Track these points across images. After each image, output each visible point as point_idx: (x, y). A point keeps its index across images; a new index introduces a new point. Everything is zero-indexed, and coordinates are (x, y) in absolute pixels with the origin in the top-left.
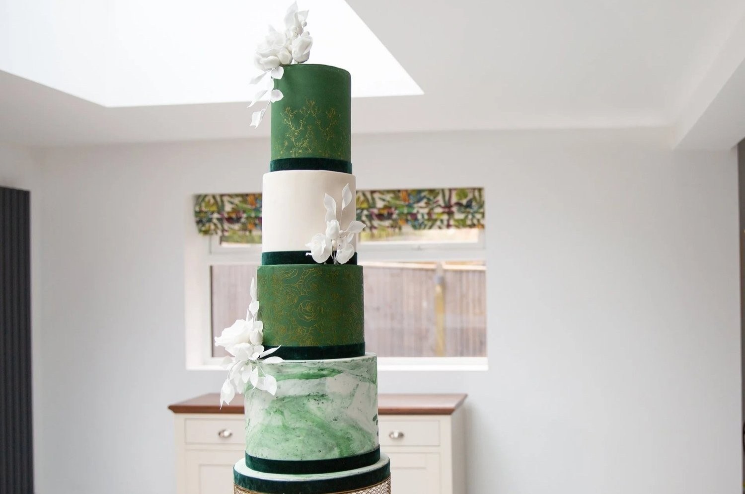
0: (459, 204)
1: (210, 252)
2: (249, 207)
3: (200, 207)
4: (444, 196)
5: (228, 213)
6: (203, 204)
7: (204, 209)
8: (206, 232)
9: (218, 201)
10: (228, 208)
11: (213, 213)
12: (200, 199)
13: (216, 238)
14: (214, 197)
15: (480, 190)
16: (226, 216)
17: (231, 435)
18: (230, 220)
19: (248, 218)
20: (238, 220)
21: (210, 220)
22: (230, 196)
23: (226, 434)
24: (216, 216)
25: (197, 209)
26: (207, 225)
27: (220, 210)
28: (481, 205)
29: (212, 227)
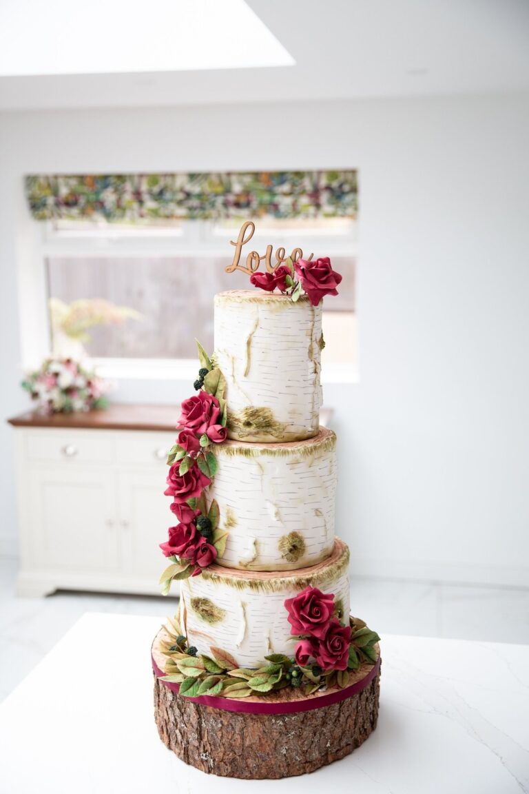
0: (328, 188)
1: (45, 241)
3: (32, 189)
4: (313, 179)
5: (65, 197)
6: (35, 188)
7: (37, 192)
8: (42, 218)
9: (51, 183)
10: (64, 191)
11: (46, 196)
12: (31, 180)
13: (49, 224)
14: (47, 178)
15: (354, 172)
16: (62, 199)
17: (75, 452)
18: (68, 204)
19: (88, 202)
20: (75, 203)
21: (44, 205)
22: (68, 177)
24: (51, 201)
25: (30, 192)
26: (42, 209)
27: (55, 193)
28: (354, 190)
29: (48, 212)
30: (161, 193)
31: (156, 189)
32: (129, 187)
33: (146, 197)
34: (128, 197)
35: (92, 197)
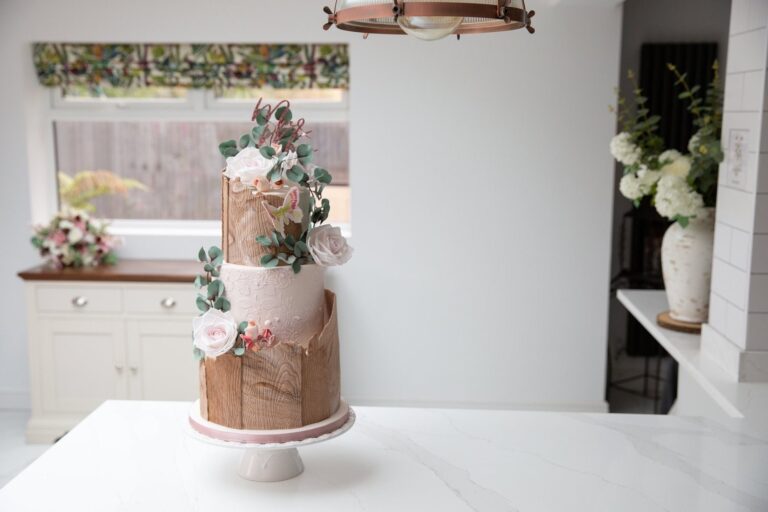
0: (322, 60)
1: (53, 106)
2: (93, 58)
3: (40, 56)
4: (307, 51)
5: (73, 64)
6: (43, 55)
7: (45, 60)
8: (50, 85)
9: (60, 51)
10: (72, 59)
11: (55, 64)
12: (39, 48)
13: (58, 91)
14: (55, 46)
15: (345, 46)
16: (70, 66)
17: (85, 303)
18: (75, 71)
19: (96, 69)
20: (83, 71)
21: (53, 72)
22: (74, 45)
23: (81, 301)
24: (59, 67)
25: (38, 60)
26: (50, 76)
27: (64, 61)
28: (346, 63)
29: (56, 79)
30: (166, 62)
31: (161, 59)
32: (135, 56)
33: (151, 66)
34: (134, 66)
35: (100, 66)
